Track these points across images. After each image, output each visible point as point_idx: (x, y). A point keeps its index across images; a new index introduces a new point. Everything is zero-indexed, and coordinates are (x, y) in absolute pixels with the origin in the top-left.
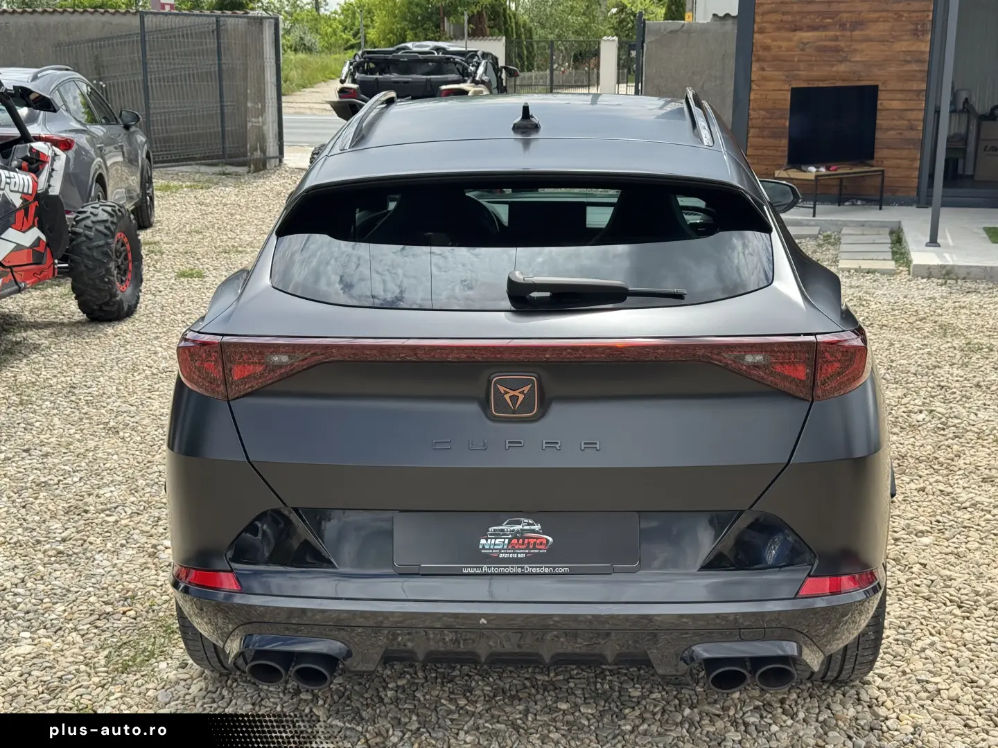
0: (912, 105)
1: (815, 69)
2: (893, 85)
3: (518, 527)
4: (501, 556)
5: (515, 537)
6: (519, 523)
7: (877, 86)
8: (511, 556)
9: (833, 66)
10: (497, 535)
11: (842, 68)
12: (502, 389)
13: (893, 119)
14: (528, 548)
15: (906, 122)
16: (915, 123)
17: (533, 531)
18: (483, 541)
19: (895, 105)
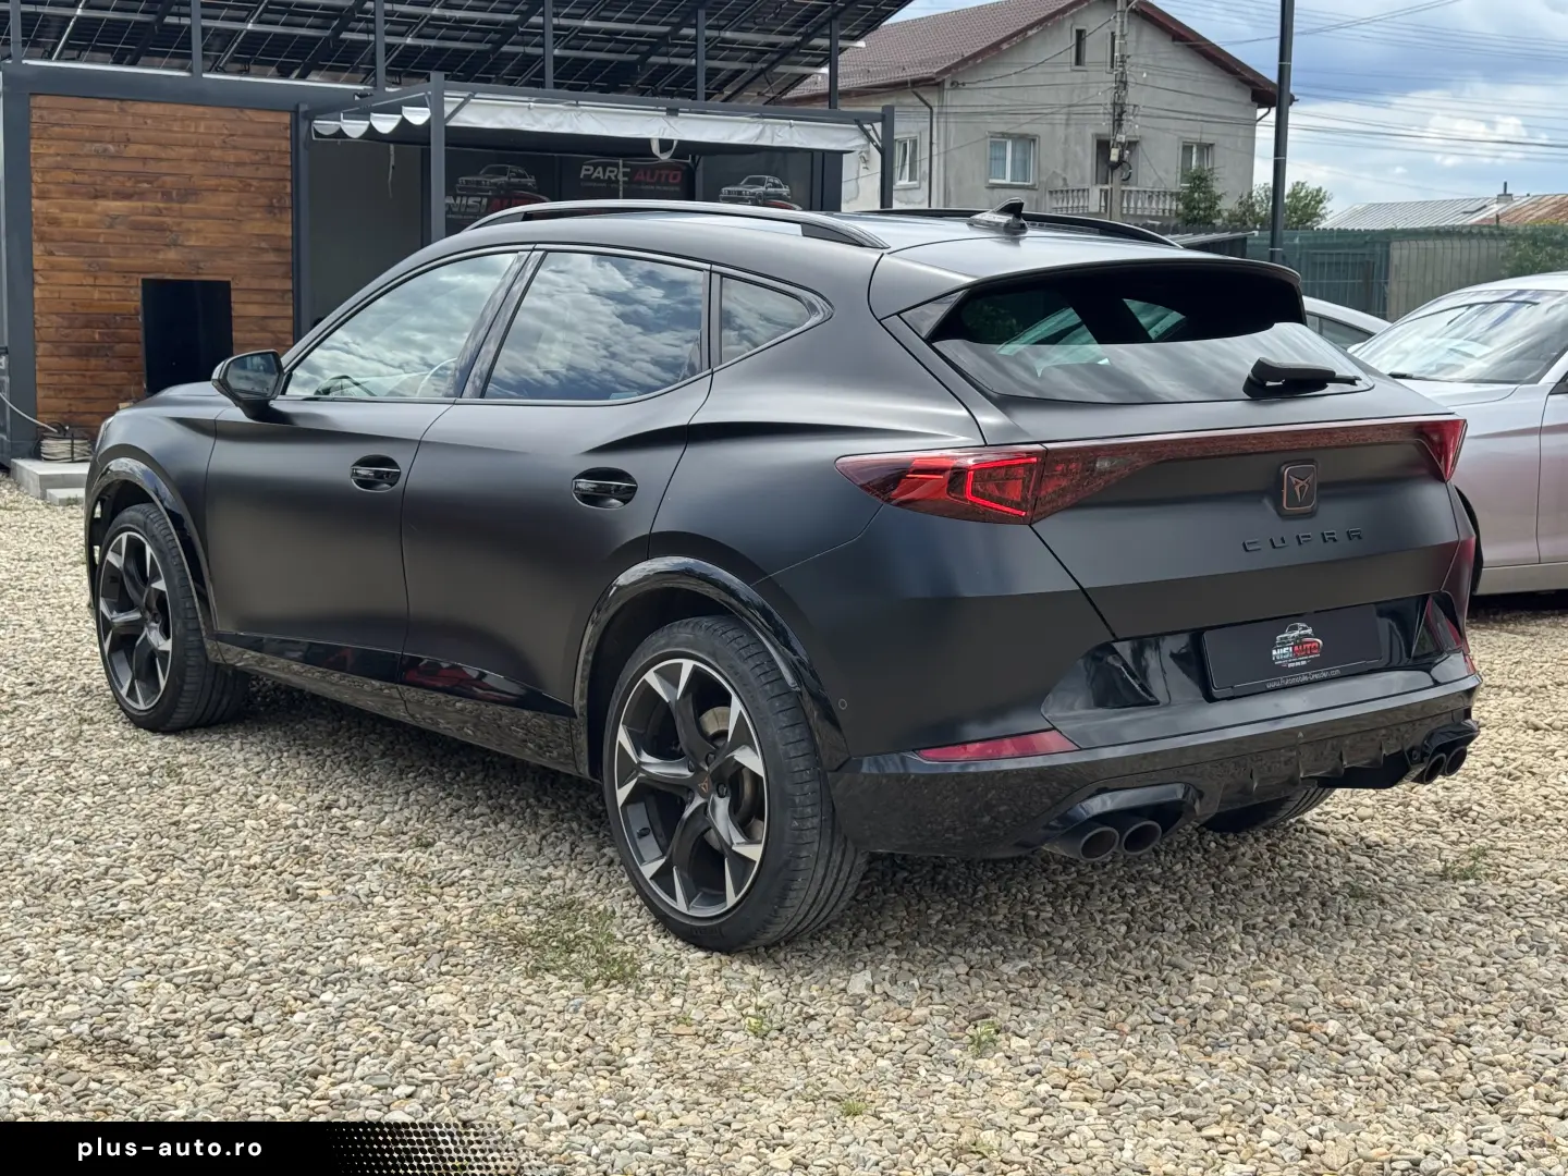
0: (273, 311)
1: (132, 255)
2: (246, 282)
3: (1296, 633)
4: (1290, 665)
5: (1296, 644)
6: (1296, 628)
7: (228, 283)
8: (1298, 664)
9: (157, 251)
10: (1283, 645)
11: (172, 255)
12: (1293, 479)
13: (251, 331)
14: (1307, 655)
15: (269, 335)
16: (282, 336)
17: (1307, 636)
18: (1274, 652)
19: (254, 310)
